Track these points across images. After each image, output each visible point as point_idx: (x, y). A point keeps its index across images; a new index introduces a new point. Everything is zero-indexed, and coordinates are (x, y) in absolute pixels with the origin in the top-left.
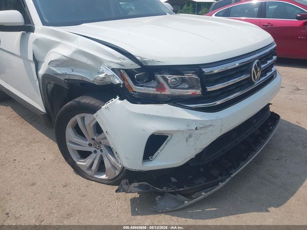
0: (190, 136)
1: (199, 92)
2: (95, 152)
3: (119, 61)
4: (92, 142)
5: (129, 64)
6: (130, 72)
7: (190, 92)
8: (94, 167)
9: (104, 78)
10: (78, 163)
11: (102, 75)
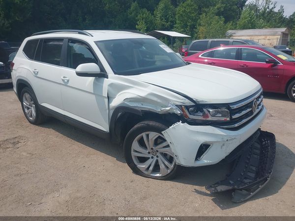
0: (223, 145)
1: (228, 119)
2: (152, 158)
3: (182, 101)
4: (151, 151)
5: (188, 102)
6: (187, 107)
7: (223, 119)
8: (151, 168)
9: (169, 110)
10: (139, 166)
11: (168, 108)
